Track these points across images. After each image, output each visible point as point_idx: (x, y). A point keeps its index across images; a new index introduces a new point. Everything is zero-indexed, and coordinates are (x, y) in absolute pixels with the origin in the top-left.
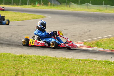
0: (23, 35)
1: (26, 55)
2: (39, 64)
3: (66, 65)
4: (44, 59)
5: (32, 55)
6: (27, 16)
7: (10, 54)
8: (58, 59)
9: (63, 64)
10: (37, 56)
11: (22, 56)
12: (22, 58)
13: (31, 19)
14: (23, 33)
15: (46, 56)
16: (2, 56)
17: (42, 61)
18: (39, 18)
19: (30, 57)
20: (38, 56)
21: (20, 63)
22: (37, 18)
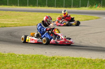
0: (70, 36)
1: (59, 57)
2: (70, 66)
3: (100, 66)
4: (77, 61)
5: (66, 57)
6: (81, 17)
7: (42, 56)
8: (93, 61)
9: (97, 66)
10: (70, 57)
11: (54, 58)
12: (54, 60)
13: (84, 20)
14: (70, 34)
15: (81, 57)
16: (33, 58)
17: (74, 63)
18: (92, 19)
19: (63, 59)
20: (72, 57)
21: (50, 66)
22: (90, 20)
